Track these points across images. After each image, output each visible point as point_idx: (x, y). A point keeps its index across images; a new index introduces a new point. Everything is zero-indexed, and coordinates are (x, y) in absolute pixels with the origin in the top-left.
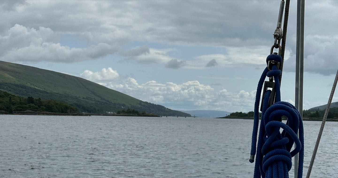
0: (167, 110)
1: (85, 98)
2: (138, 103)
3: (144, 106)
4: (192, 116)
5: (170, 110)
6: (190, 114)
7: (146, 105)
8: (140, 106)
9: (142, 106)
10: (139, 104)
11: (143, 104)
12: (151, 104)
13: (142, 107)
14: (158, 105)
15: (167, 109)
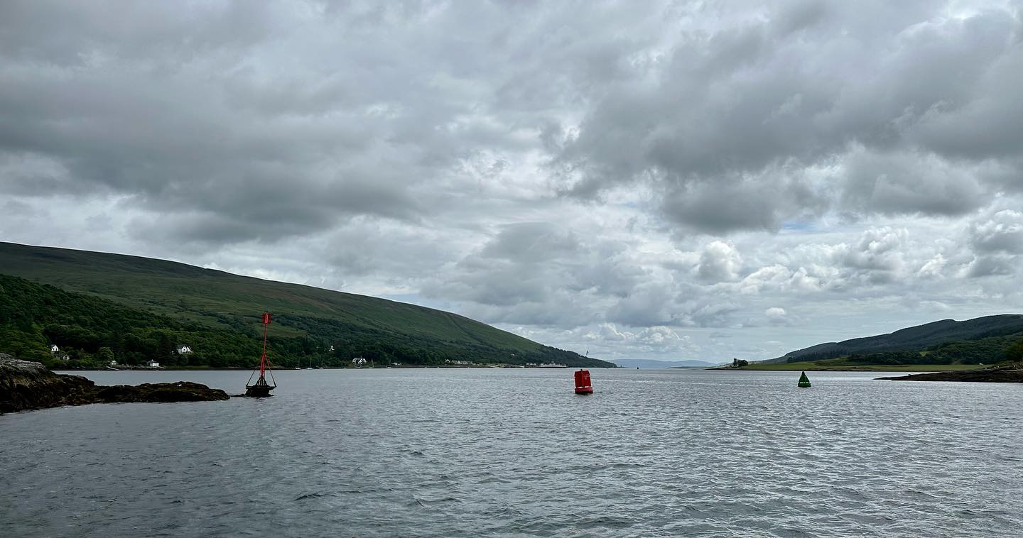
2: (538, 348)
14: (569, 352)
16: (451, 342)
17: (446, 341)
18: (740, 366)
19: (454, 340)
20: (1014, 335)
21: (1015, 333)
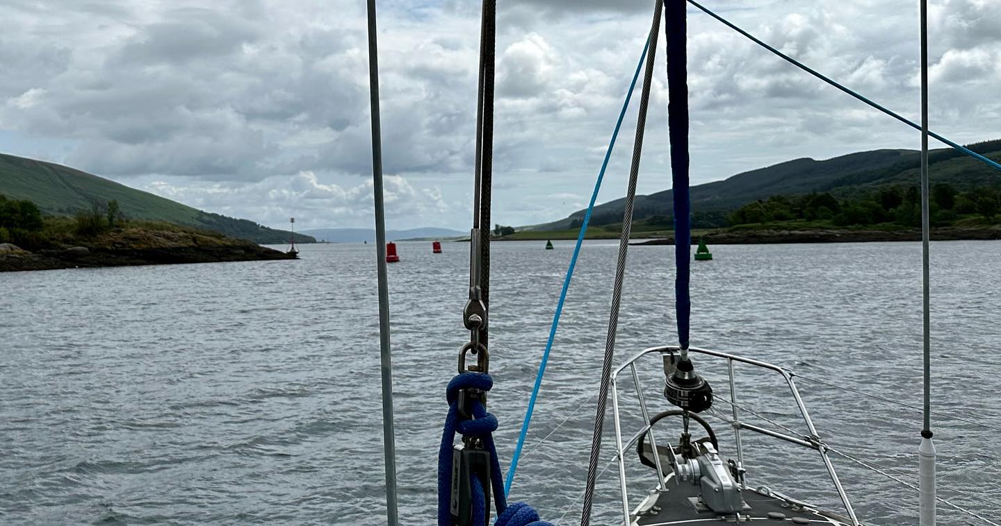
0: (261, 229)
1: (64, 210)
2: (195, 217)
3: (209, 223)
4: (317, 240)
5: (268, 229)
6: (313, 236)
7: (214, 220)
8: (199, 224)
9: (204, 222)
10: (197, 219)
11: (205, 218)
12: (226, 218)
13: (203, 224)
14: (242, 221)
15: (263, 227)
16: (60, 211)
17: (52, 209)
18: (503, 235)
19: (65, 208)
20: (874, 182)
21: (876, 179)
